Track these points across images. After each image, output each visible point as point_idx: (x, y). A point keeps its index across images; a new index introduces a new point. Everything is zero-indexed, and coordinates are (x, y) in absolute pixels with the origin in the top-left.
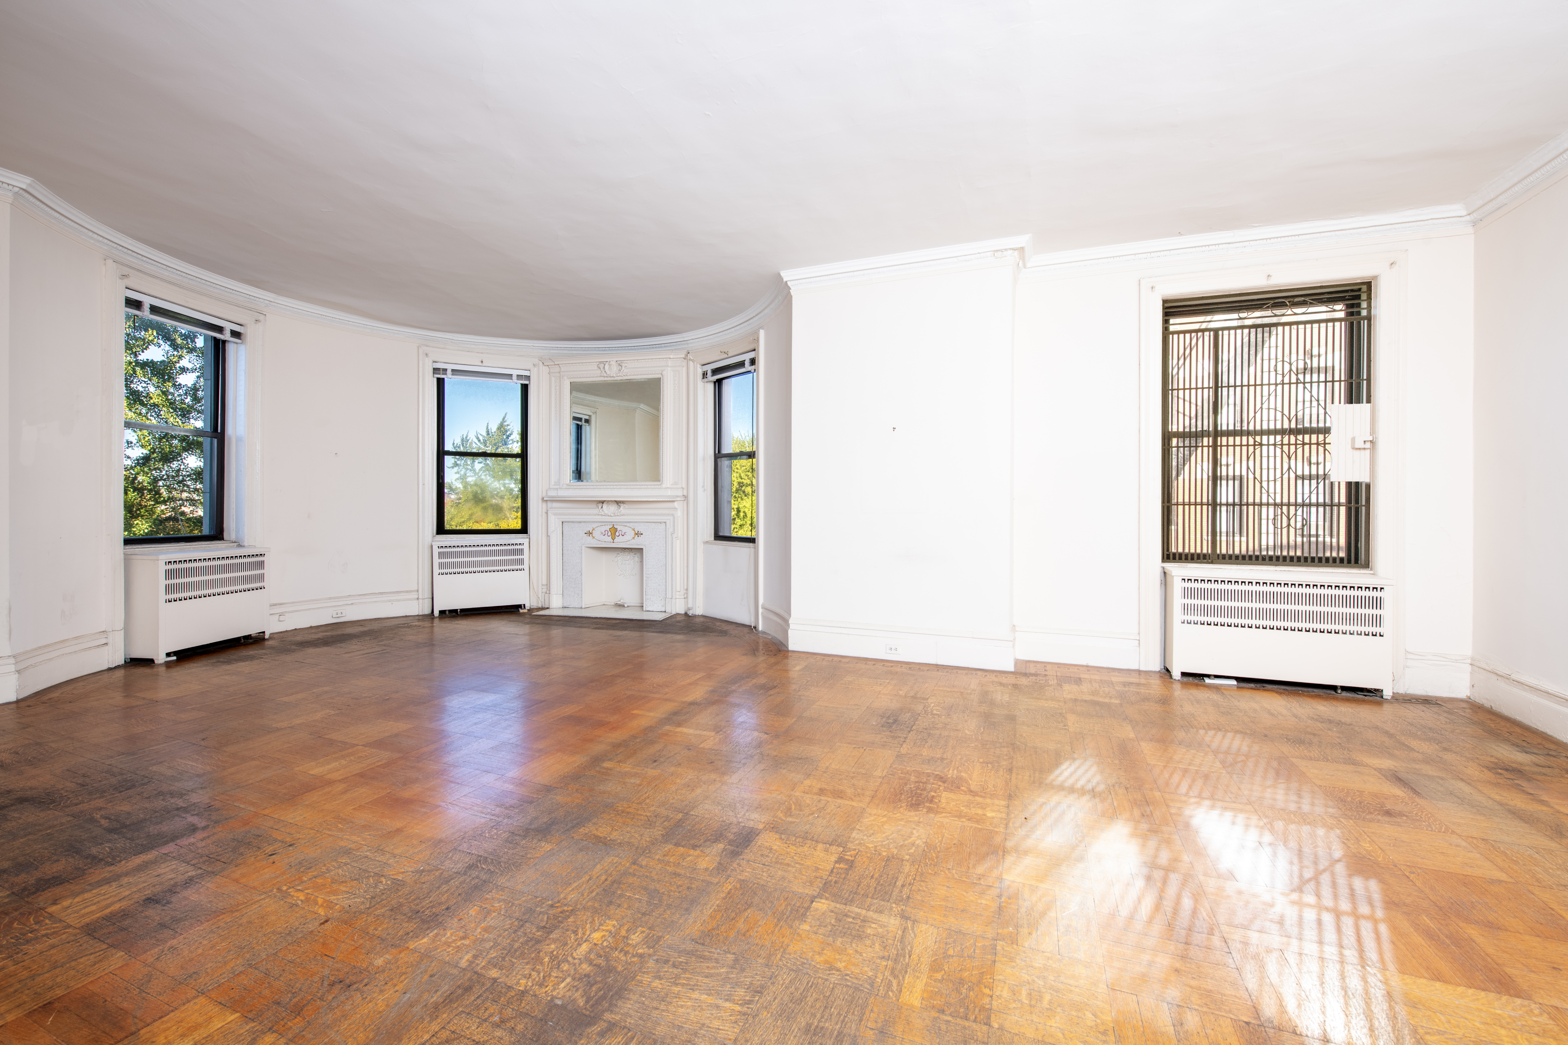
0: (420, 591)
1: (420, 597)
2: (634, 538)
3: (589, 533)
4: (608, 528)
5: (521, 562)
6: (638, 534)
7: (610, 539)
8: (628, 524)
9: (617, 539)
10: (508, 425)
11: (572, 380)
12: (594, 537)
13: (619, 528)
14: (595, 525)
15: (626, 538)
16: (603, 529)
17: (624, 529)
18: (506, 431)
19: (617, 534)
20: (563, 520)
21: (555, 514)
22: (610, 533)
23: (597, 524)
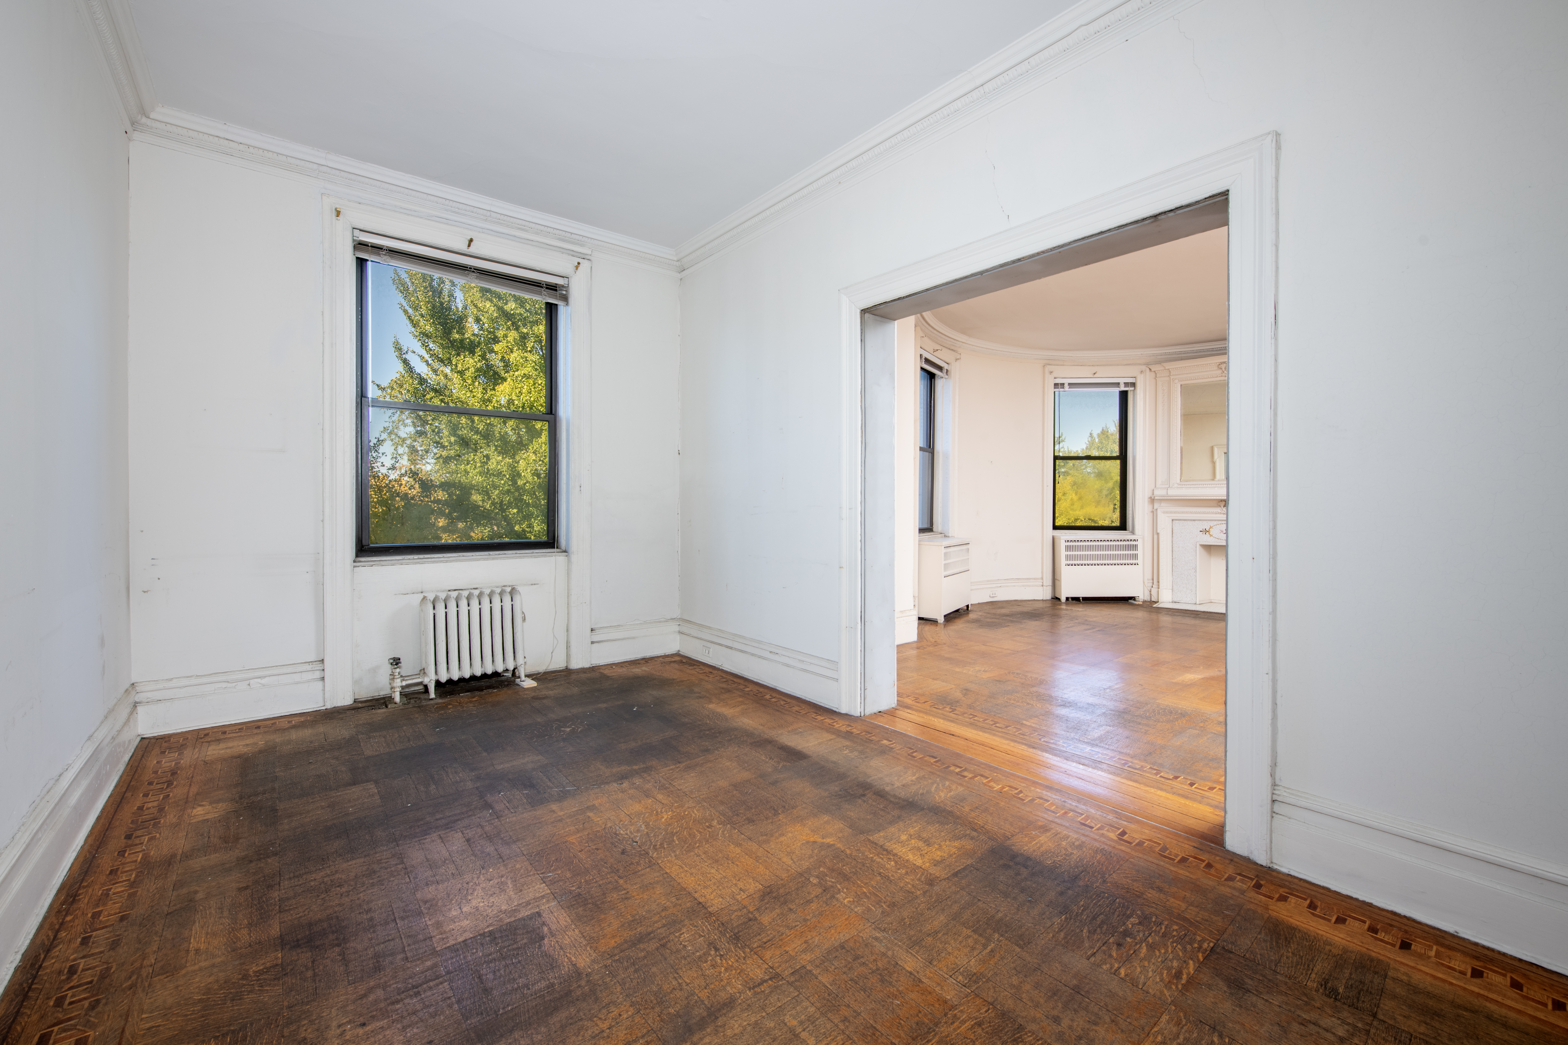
0: (1044, 579)
1: (1045, 584)
3: (1206, 531)
5: (1135, 557)
11: (1183, 383)
12: (1211, 536)
14: (1212, 524)
16: (1222, 527)
20: (1174, 518)
21: (1164, 512)
23: (1215, 523)
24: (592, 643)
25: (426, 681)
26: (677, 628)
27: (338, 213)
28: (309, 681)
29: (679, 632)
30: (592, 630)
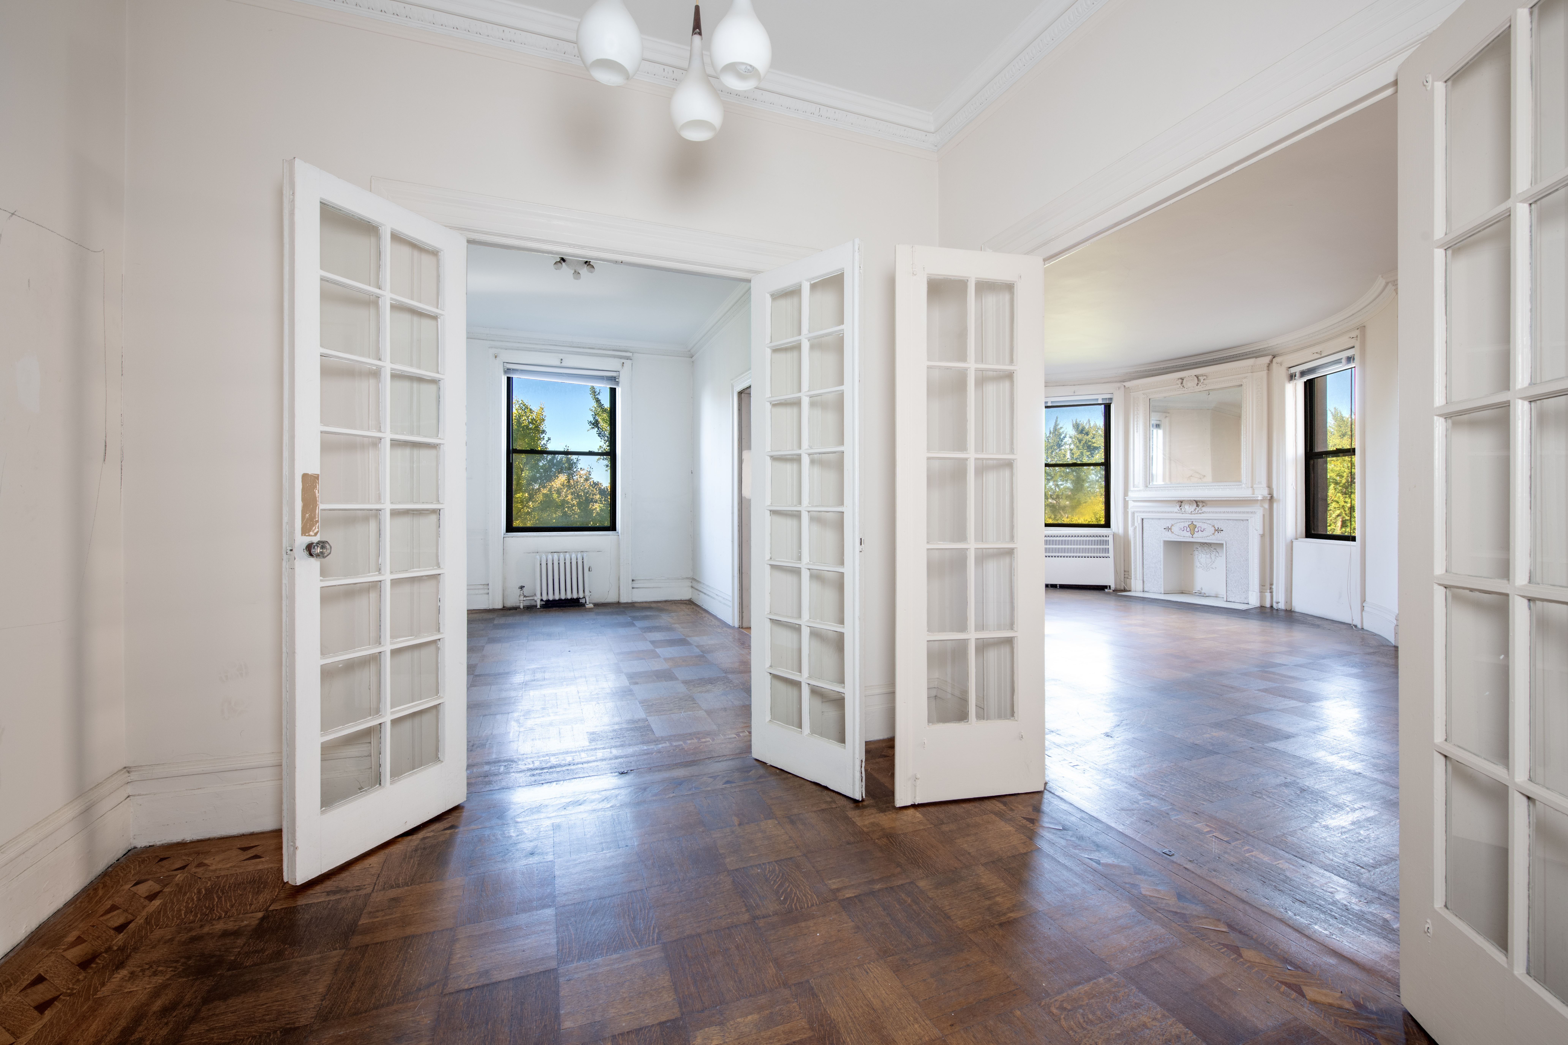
2: (1214, 534)
3: (1168, 529)
4: (1186, 524)
6: (1218, 530)
7: (1189, 534)
8: (1208, 522)
9: (1196, 535)
10: (1061, 428)
11: (1149, 397)
12: (1172, 532)
13: (1198, 525)
14: (1174, 522)
15: (1205, 534)
16: (1182, 525)
17: (1204, 526)
18: (1060, 435)
19: (1196, 530)
20: (1143, 517)
22: (1188, 529)
23: (1176, 521)
24: (633, 588)
25: (535, 598)
26: (690, 584)
27: (496, 357)
28: (482, 594)
29: (692, 587)
30: (633, 580)
